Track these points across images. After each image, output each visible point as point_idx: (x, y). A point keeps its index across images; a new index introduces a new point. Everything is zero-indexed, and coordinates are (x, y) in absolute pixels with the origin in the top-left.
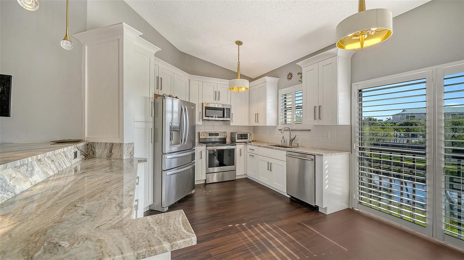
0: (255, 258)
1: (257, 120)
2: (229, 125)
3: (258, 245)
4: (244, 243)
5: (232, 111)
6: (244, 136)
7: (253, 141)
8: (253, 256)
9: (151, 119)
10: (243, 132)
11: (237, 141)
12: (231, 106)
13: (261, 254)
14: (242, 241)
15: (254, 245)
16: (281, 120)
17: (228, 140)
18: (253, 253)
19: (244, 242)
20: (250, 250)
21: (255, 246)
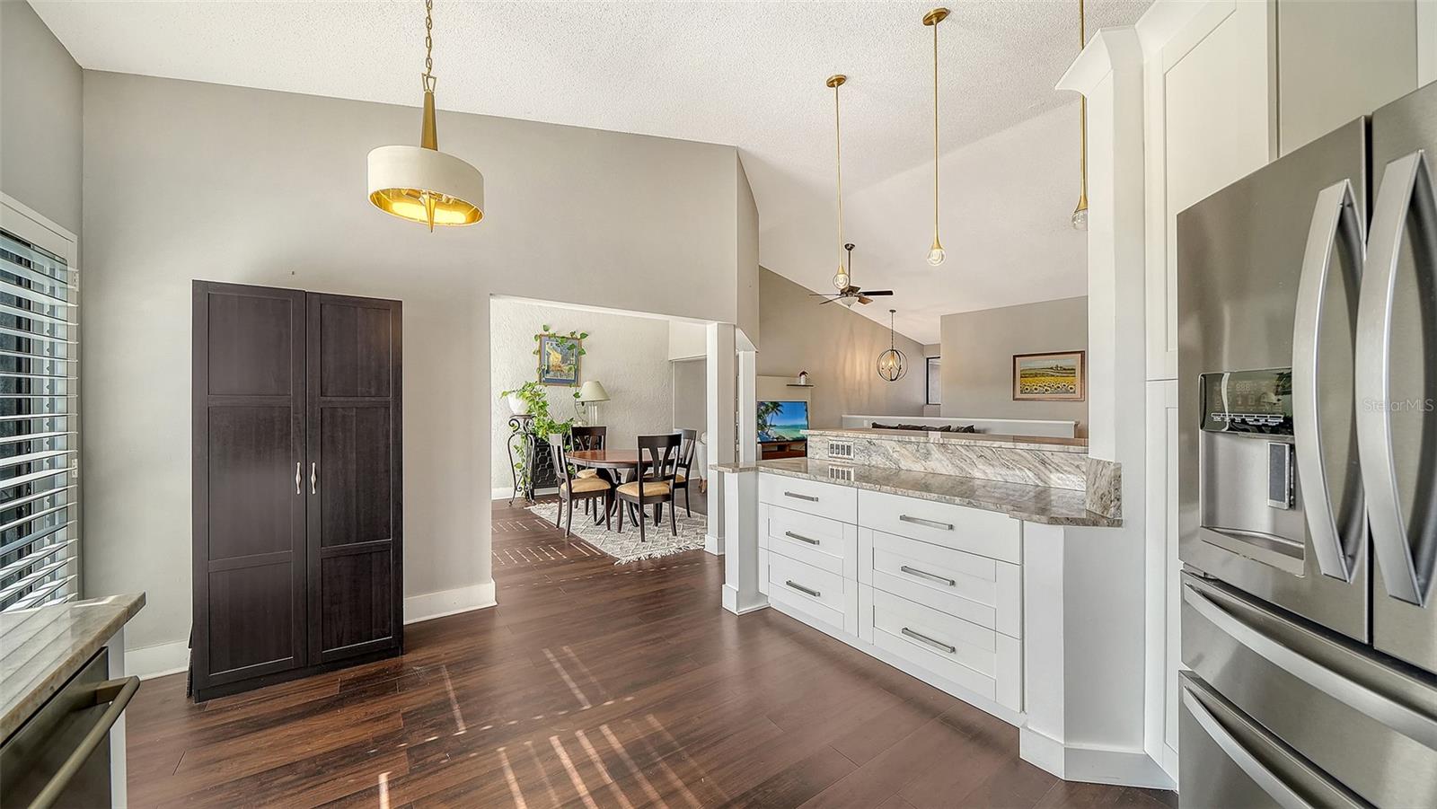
0: (663, 725)
3: (651, 763)
4: (693, 763)
8: (668, 730)
13: (646, 737)
14: (702, 772)
15: (665, 759)
18: (669, 737)
19: (694, 770)
20: (675, 743)
21: (660, 759)
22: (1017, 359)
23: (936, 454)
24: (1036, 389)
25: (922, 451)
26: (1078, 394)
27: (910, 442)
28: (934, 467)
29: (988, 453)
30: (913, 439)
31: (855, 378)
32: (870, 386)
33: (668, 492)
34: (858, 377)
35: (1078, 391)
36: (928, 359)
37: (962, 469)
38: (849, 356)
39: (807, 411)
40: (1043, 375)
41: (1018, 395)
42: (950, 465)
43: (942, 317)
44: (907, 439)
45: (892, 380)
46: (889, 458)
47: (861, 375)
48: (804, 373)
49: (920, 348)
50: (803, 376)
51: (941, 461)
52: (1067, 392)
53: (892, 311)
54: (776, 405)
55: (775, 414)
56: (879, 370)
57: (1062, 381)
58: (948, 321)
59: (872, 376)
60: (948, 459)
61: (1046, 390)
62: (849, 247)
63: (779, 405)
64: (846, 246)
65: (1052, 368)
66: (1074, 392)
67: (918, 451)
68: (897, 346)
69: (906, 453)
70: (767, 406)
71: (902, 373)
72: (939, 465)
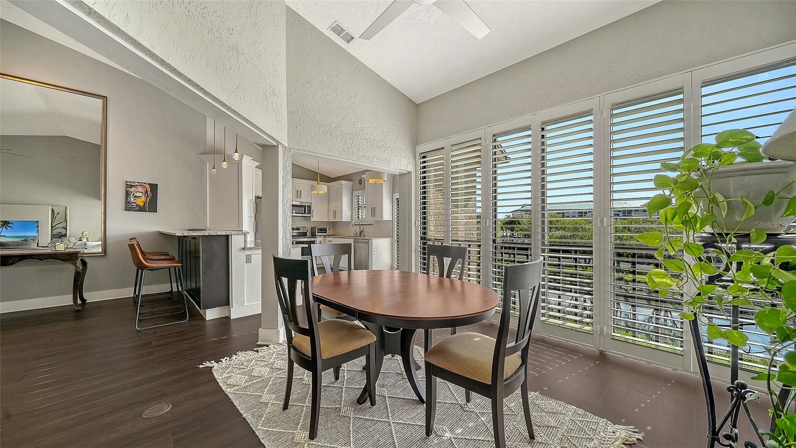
1: (335, 217)
2: (310, 220)
5: (312, 208)
6: (323, 230)
7: (332, 235)
9: (253, 215)
10: (323, 227)
11: (317, 234)
12: (311, 203)
16: (355, 217)
17: (308, 234)
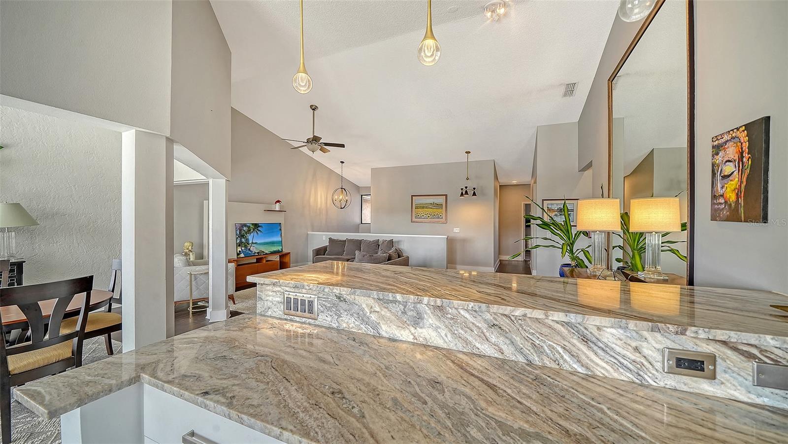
22: (413, 197)
23: (430, 319)
24: (423, 216)
25: (410, 313)
26: (444, 219)
27: (395, 301)
28: (428, 337)
29: (504, 322)
30: (399, 297)
31: (317, 207)
32: (327, 212)
33: (70, 355)
34: (319, 206)
35: (444, 218)
36: (362, 195)
37: (466, 342)
38: (313, 191)
39: (281, 230)
40: (427, 208)
41: (414, 219)
42: (449, 335)
43: (372, 169)
44: (390, 296)
45: (341, 208)
46: (364, 319)
47: (321, 205)
48: (278, 201)
49: (357, 188)
50: (278, 204)
51: (436, 329)
52: (439, 218)
53: (342, 162)
54: (256, 226)
55: (255, 233)
56: (333, 201)
57: (437, 211)
58: (375, 171)
59: (328, 205)
60: (446, 327)
61: (429, 217)
62: (314, 108)
63: (259, 226)
64: (311, 106)
65: (431, 204)
66: (442, 218)
67: (404, 313)
68: (345, 186)
69: (388, 314)
70: (249, 227)
71: (348, 204)
72: (434, 334)
